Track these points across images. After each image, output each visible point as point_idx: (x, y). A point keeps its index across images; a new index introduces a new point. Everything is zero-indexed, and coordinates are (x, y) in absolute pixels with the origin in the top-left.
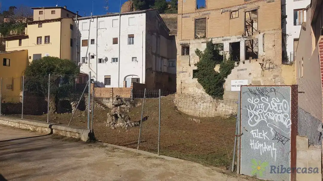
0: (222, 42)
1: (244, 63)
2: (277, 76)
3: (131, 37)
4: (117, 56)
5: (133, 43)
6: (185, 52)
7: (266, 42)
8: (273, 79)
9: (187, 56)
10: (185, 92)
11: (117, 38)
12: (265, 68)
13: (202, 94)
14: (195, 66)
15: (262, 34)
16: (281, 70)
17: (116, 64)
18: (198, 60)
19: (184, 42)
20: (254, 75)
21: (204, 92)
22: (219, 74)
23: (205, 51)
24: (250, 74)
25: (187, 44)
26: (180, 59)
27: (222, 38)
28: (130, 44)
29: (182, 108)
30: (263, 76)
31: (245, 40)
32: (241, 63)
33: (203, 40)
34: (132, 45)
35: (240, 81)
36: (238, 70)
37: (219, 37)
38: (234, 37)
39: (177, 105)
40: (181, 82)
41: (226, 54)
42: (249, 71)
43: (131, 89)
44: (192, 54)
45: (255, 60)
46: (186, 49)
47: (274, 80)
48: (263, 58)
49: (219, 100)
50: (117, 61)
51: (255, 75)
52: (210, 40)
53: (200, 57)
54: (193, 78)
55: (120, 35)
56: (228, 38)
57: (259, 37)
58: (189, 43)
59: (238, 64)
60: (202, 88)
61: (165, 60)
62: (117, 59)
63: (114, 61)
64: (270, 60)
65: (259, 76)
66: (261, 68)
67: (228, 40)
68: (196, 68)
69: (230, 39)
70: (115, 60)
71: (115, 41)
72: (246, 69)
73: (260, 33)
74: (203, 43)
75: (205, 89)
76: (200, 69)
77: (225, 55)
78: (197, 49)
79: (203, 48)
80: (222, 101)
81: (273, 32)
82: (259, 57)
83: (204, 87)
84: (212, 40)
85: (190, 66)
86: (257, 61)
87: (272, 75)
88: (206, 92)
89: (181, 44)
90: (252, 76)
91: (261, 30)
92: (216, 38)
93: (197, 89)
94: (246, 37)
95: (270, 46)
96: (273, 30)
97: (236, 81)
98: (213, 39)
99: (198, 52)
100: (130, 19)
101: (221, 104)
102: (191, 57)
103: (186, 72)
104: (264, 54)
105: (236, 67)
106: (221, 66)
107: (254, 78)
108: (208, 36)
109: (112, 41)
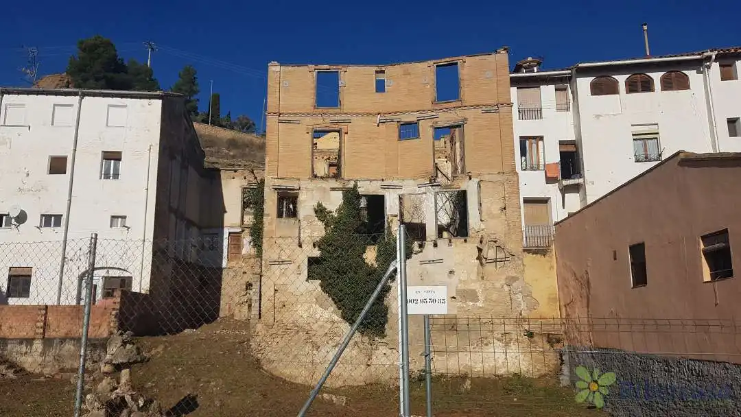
0: (381, 192)
1: (435, 245)
2: (515, 279)
3: (112, 157)
4: (59, 209)
5: (116, 176)
6: (285, 209)
7: (485, 201)
8: (505, 286)
9: (292, 221)
10: (286, 317)
11: (64, 159)
12: (486, 259)
13: (333, 322)
14: (315, 247)
15: (475, 181)
16: (524, 265)
17: (53, 234)
18: (323, 233)
19: (284, 184)
20: (461, 274)
21: (336, 318)
22: (375, 270)
23: (339, 210)
24: (451, 272)
25: (293, 190)
26: (274, 226)
27: (380, 183)
28: (109, 178)
29: (275, 364)
30: (483, 278)
31: (436, 191)
32: (429, 246)
33: (333, 183)
34: (111, 181)
35: (428, 288)
36: (422, 263)
37: (374, 180)
38: (412, 182)
39: (260, 355)
40: (276, 290)
41: (392, 221)
42: (449, 264)
43: (114, 309)
44: (306, 217)
45: (460, 240)
46: (288, 202)
47: (506, 288)
48: (480, 237)
49: (376, 339)
50: (58, 224)
51: (464, 277)
52: (351, 185)
53: (327, 225)
54: (307, 280)
55: (75, 150)
56: (395, 183)
57: (468, 186)
58: (296, 187)
59: (421, 246)
60: (333, 307)
61: (194, 230)
62: (58, 217)
63: (48, 224)
64: (495, 242)
65: (474, 277)
66: (477, 259)
67: (395, 187)
68: (316, 253)
69: (400, 187)
70: (50, 220)
71: (58, 166)
72: (441, 261)
73: (470, 179)
74: (333, 189)
75: (339, 309)
76: (327, 255)
77: (389, 224)
78: (320, 205)
79: (334, 202)
80: (384, 341)
81: (500, 178)
82: (470, 233)
83: (339, 302)
84: (356, 186)
85: (300, 246)
86: (465, 241)
87: (504, 277)
88: (344, 318)
89: (276, 189)
90: (455, 279)
91: (473, 173)
92: (367, 180)
93: (320, 310)
94: (437, 185)
95: (496, 209)
96: (499, 173)
97: (419, 288)
98: (359, 184)
99: (320, 212)
100: (111, 109)
101: (382, 350)
102: (303, 223)
103: (290, 262)
104: (483, 227)
105: (416, 254)
106: (379, 251)
107: (461, 281)
108: (345, 174)
109: (46, 164)
